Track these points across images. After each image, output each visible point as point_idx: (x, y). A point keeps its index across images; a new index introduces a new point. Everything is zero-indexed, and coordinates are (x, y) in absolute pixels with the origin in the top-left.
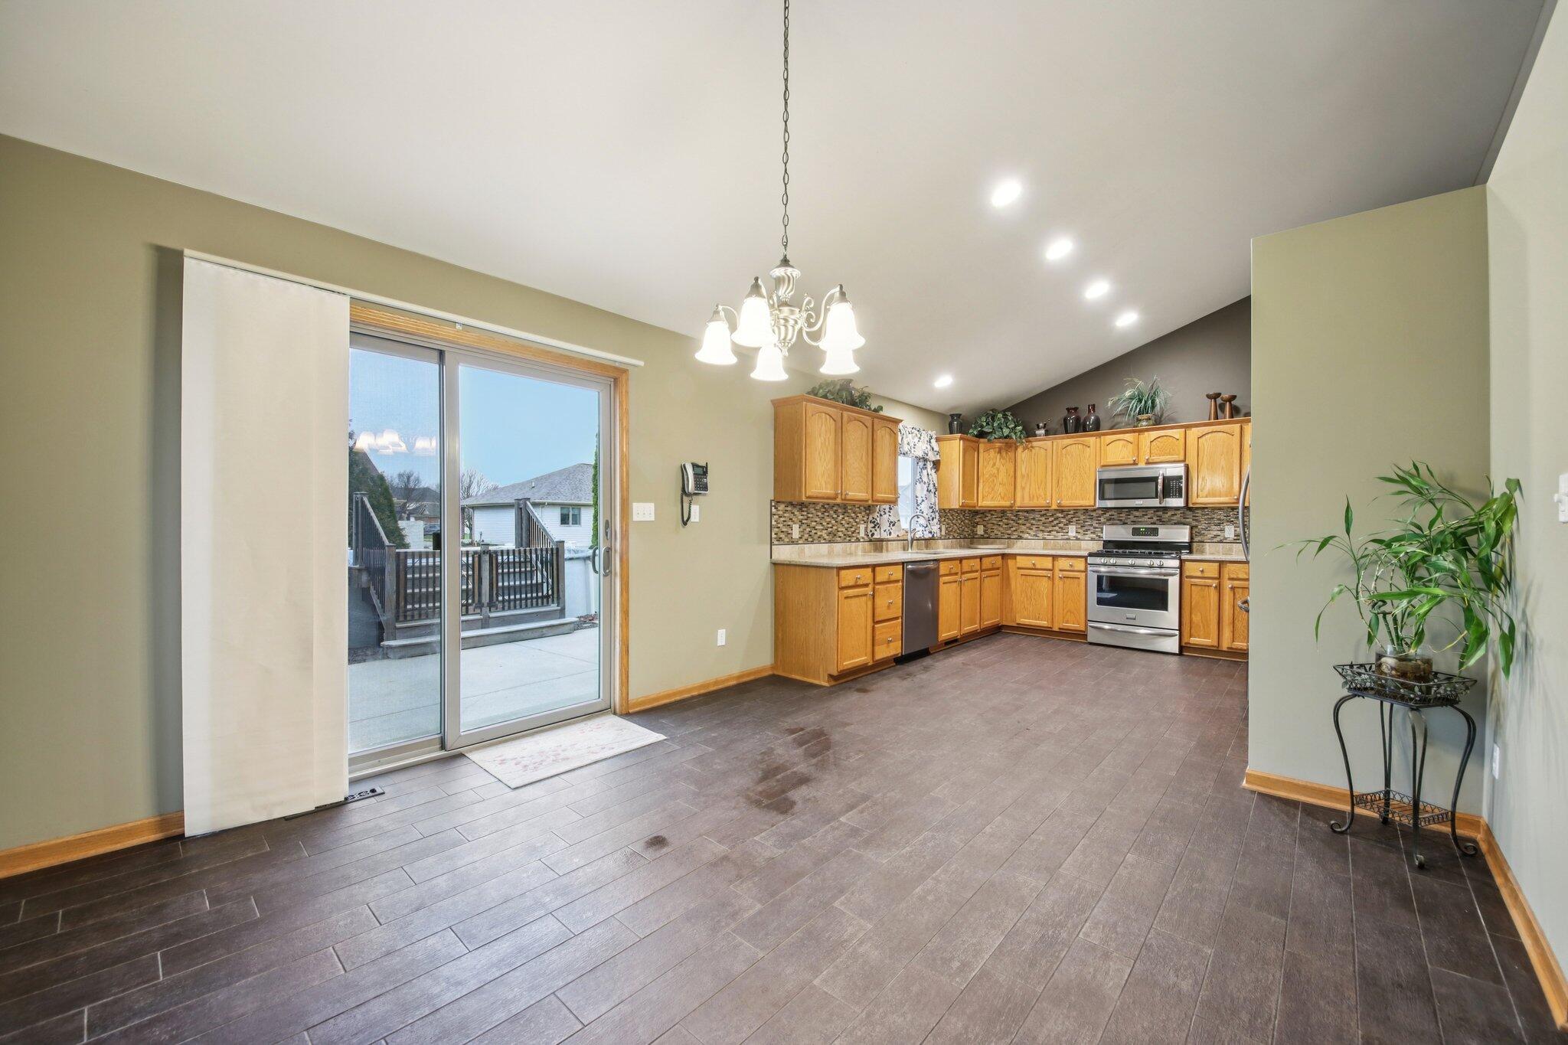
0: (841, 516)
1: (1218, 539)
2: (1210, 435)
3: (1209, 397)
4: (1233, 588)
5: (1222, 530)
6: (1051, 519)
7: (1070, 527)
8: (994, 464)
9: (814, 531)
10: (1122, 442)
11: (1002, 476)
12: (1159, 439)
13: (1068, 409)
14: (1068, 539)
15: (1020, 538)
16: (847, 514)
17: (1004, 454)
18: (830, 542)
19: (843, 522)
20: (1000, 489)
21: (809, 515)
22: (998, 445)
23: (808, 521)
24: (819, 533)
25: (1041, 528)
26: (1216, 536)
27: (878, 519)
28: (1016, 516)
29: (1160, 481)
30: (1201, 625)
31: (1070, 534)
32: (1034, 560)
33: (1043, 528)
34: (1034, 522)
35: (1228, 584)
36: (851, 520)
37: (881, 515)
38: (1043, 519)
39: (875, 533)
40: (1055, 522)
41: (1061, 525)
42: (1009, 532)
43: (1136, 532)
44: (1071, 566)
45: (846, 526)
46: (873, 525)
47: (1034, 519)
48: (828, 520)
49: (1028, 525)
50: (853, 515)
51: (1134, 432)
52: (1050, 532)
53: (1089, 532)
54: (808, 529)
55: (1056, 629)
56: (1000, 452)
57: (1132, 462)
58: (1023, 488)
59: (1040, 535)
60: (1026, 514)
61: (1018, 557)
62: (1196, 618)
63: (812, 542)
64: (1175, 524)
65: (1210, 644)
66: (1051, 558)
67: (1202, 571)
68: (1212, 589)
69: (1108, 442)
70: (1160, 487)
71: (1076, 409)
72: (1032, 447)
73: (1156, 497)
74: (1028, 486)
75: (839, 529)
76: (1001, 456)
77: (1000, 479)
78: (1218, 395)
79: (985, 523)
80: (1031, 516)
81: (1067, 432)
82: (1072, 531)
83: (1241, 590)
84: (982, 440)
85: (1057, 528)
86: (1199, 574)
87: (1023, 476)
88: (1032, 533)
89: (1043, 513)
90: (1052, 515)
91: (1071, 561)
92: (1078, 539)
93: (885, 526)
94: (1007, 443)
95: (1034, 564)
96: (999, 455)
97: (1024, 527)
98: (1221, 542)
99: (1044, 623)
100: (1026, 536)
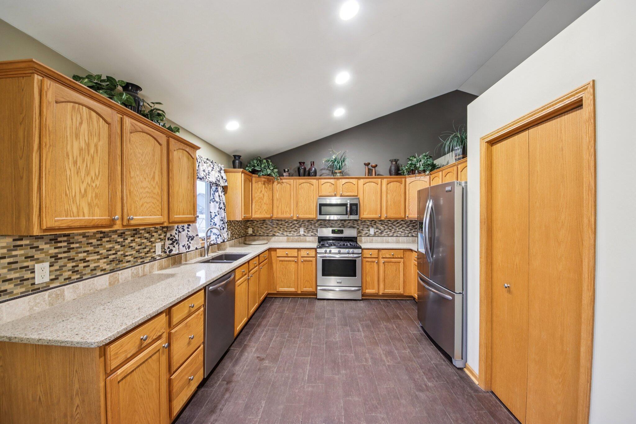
0: (130, 239)
1: (367, 235)
2: (368, 183)
3: (365, 164)
4: (384, 263)
5: (369, 230)
6: (291, 224)
7: (301, 229)
8: (261, 191)
9: (82, 265)
10: (329, 184)
11: (266, 199)
12: (346, 184)
13: (300, 163)
14: (300, 236)
15: (274, 235)
16: (139, 236)
17: (267, 185)
18: (112, 271)
19: (133, 244)
20: (265, 207)
21: (72, 246)
22: (263, 179)
23: (72, 254)
24: (92, 265)
25: (286, 229)
26: (366, 233)
27: (177, 236)
28: (272, 222)
29: (349, 206)
30: (370, 282)
31: (301, 233)
32: (287, 251)
33: (287, 230)
34: (281, 226)
35: (382, 261)
36: (145, 241)
37: (179, 232)
38: (286, 224)
39: (174, 249)
40: (293, 226)
41: (296, 228)
42: (268, 232)
43: (333, 232)
44: (308, 254)
45: (138, 248)
46: (171, 242)
47: (281, 224)
48: (109, 246)
49: (278, 228)
50: (147, 235)
51: (335, 178)
52: (290, 232)
53: (310, 232)
54: (70, 265)
55: (299, 292)
56: (264, 184)
57: (334, 195)
58: (278, 207)
59: (285, 233)
60: (277, 222)
61: (278, 250)
62: (368, 279)
63: (80, 280)
64: (350, 227)
65: (374, 292)
66: (296, 250)
67: (371, 255)
68: (375, 263)
69: (322, 183)
70: (348, 209)
71: (304, 163)
72: (283, 183)
73: (346, 214)
74: (280, 205)
75: (127, 254)
76: (265, 187)
77: (265, 201)
78: (369, 164)
79: (253, 227)
80: (280, 223)
81: (299, 176)
82: (302, 231)
83: (387, 263)
84: (254, 175)
85: (294, 230)
86: (370, 256)
87: (277, 200)
88: (281, 232)
89: (286, 221)
90: (291, 223)
91: (308, 252)
92: (304, 236)
93: (184, 241)
94: (268, 179)
95: (287, 254)
96: (264, 185)
97: (276, 229)
98: (368, 236)
99: (293, 290)
100: (277, 234)
